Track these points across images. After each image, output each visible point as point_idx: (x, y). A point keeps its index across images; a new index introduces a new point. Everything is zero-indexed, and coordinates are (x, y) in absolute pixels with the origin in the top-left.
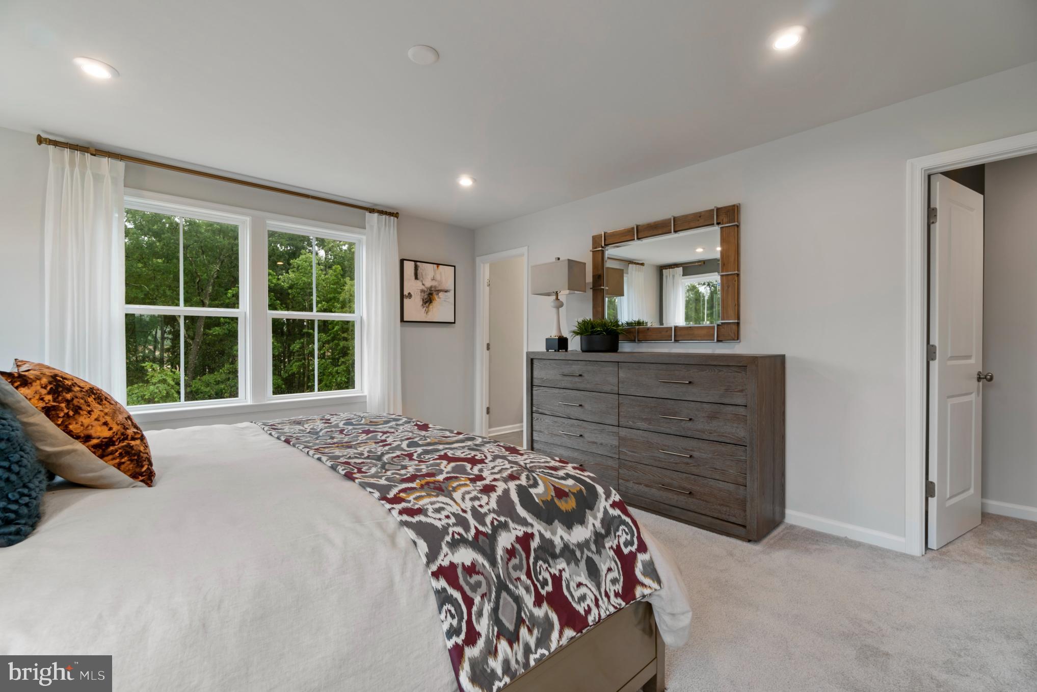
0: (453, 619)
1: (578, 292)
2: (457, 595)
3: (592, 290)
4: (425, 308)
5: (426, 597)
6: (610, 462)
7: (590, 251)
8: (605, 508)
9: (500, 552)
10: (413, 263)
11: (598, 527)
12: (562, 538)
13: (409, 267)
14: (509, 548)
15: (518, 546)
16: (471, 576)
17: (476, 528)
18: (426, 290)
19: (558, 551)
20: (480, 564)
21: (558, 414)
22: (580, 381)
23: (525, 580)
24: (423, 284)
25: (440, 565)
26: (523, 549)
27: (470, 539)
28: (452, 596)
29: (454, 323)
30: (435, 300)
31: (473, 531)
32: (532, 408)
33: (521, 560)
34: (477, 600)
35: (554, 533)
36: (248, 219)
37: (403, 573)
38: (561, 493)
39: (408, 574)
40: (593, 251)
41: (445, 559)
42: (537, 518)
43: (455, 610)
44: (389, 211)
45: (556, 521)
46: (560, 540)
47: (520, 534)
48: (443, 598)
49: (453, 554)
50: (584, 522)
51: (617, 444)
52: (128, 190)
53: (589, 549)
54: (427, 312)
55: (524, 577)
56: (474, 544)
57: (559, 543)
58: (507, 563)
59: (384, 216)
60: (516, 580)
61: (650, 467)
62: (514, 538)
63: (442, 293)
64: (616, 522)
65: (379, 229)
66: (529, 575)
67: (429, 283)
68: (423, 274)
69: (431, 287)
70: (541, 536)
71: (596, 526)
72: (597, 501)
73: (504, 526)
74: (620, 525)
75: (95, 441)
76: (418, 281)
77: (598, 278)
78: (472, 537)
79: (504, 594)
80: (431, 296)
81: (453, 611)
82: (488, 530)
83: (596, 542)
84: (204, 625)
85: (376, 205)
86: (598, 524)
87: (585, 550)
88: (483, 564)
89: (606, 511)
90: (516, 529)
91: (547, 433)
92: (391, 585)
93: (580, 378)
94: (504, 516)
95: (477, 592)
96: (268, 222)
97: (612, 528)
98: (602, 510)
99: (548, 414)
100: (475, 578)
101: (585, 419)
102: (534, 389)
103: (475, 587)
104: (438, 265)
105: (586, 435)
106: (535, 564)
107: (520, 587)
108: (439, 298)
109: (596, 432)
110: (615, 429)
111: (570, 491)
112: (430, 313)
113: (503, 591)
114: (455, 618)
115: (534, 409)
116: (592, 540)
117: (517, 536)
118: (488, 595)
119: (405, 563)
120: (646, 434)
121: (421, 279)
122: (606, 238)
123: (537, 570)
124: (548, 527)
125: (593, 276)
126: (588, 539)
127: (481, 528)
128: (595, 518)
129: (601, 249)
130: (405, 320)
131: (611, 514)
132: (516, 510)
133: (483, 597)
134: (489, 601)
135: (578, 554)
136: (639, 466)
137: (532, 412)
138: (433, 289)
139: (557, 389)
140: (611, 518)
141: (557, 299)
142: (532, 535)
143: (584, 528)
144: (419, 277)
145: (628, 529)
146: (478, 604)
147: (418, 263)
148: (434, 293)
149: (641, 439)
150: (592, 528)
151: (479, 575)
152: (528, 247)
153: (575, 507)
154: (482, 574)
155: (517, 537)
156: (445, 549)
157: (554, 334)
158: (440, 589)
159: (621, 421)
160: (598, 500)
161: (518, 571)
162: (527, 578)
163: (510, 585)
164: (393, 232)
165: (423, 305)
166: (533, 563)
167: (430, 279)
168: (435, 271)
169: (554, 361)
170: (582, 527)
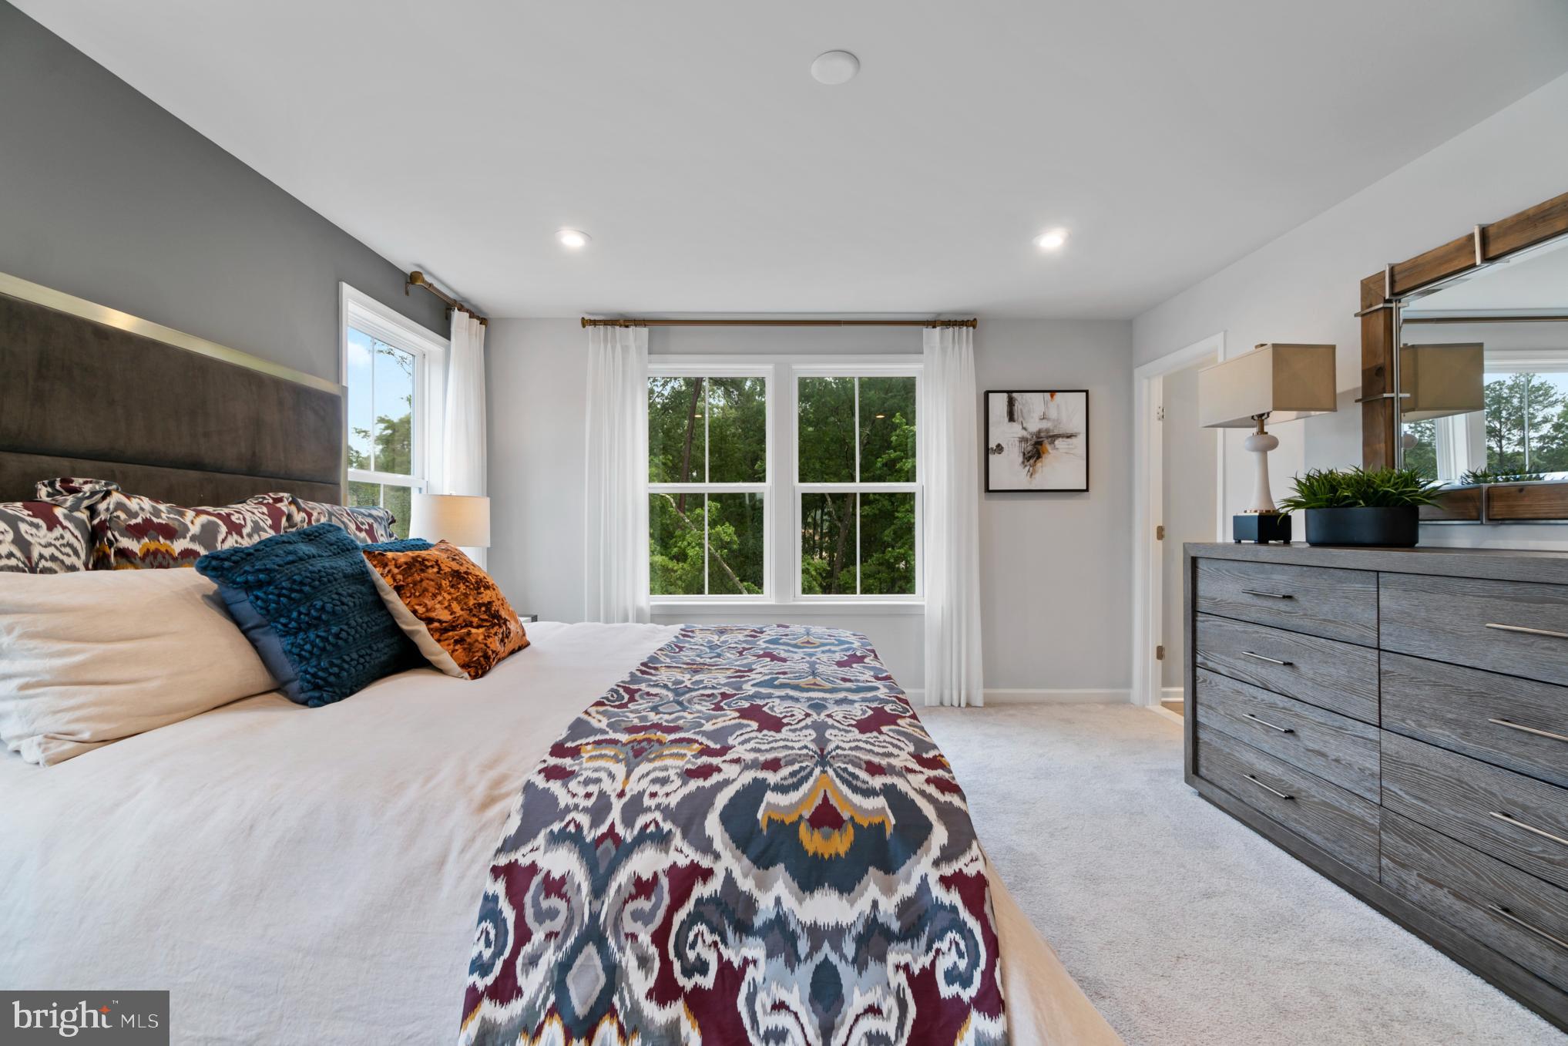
0: (486, 947)
1: (1318, 413)
2: (509, 914)
3: (1360, 405)
4: (1027, 468)
5: (473, 897)
6: (1358, 810)
7: (1356, 315)
8: (924, 879)
9: (622, 878)
10: (1005, 395)
11: (885, 912)
12: (778, 901)
13: (998, 403)
14: (644, 878)
15: (665, 882)
16: (547, 896)
17: (612, 825)
18: (1029, 437)
19: (758, 922)
20: (574, 884)
21: (1247, 677)
22: (1288, 609)
23: (645, 945)
24: (1024, 429)
25: (516, 860)
26: (672, 891)
27: (588, 840)
28: (501, 912)
29: (1087, 490)
30: (1048, 451)
31: (604, 829)
32: (1194, 657)
33: (656, 907)
34: (538, 936)
35: (763, 885)
36: (770, 367)
37: (463, 851)
38: (826, 817)
39: (468, 856)
40: (1363, 315)
41: (529, 855)
42: (738, 847)
43: (496, 935)
44: (959, 318)
45: (780, 867)
46: (772, 903)
47: (683, 862)
48: (489, 911)
49: (545, 853)
50: (853, 889)
51: (1377, 769)
52: (653, 357)
53: (837, 948)
54: (1031, 475)
55: (645, 938)
56: (587, 852)
57: (767, 908)
58: (626, 902)
59: (951, 329)
60: (627, 935)
61: (1468, 850)
62: (667, 865)
63: (1060, 439)
64: (941, 920)
65: (944, 350)
66: (660, 938)
67: (1034, 425)
68: (1024, 411)
69: (1040, 431)
70: (729, 880)
71: (881, 907)
72: (910, 858)
73: (662, 840)
74: (950, 928)
75: (436, 624)
76: (1014, 424)
77: (1376, 376)
78: (594, 838)
79: (591, 949)
80: (1039, 447)
81: (492, 936)
82: (627, 835)
83: (861, 941)
84: (252, 827)
85: (939, 314)
86: (888, 907)
87: (826, 947)
88: (579, 885)
89: (924, 886)
90: (681, 851)
91: (1222, 713)
92: (441, 863)
93: (1287, 602)
94: (674, 822)
95: (544, 925)
96: (793, 367)
97: (928, 929)
98: (916, 880)
99: (1223, 672)
100: (555, 902)
101: (1300, 697)
102: (1199, 619)
103: (542, 916)
104: (1052, 392)
105: (1304, 733)
106: (687, 925)
107: (628, 951)
108: (1055, 448)
109: (1324, 730)
110: (1372, 733)
111: (852, 818)
112: (1037, 476)
113: (591, 943)
114: (490, 947)
115: (1199, 659)
116: (854, 932)
117: (675, 863)
118: (560, 936)
119: (473, 839)
120: (1454, 761)
121: (1020, 419)
122: (1397, 278)
123: (687, 937)
124: (755, 870)
125: (1364, 372)
126: (844, 924)
127: (620, 830)
128: (889, 891)
129: (1381, 306)
130: (990, 489)
131: (934, 896)
132: (706, 819)
133: (549, 936)
134: (559, 948)
135: (803, 946)
136: (1436, 839)
137: (1195, 666)
138: (1042, 434)
139: (1242, 623)
140: (933, 906)
141: (1262, 431)
142: (707, 874)
143: (844, 901)
144: (1016, 417)
145: (966, 946)
146: (536, 943)
147: (1014, 395)
148: (1046, 441)
149: (1441, 770)
150: (867, 910)
151: (562, 899)
152: (1226, 332)
153: (843, 855)
154: (568, 901)
155: (674, 866)
156: (541, 839)
157: (1251, 506)
158: (490, 894)
159: (1386, 716)
160: (914, 858)
161: (639, 923)
162: (653, 942)
163: (610, 940)
164: (967, 351)
165: (1023, 462)
166: (683, 923)
167: (1037, 420)
168: (1046, 403)
169: (1236, 564)
170: (841, 898)
